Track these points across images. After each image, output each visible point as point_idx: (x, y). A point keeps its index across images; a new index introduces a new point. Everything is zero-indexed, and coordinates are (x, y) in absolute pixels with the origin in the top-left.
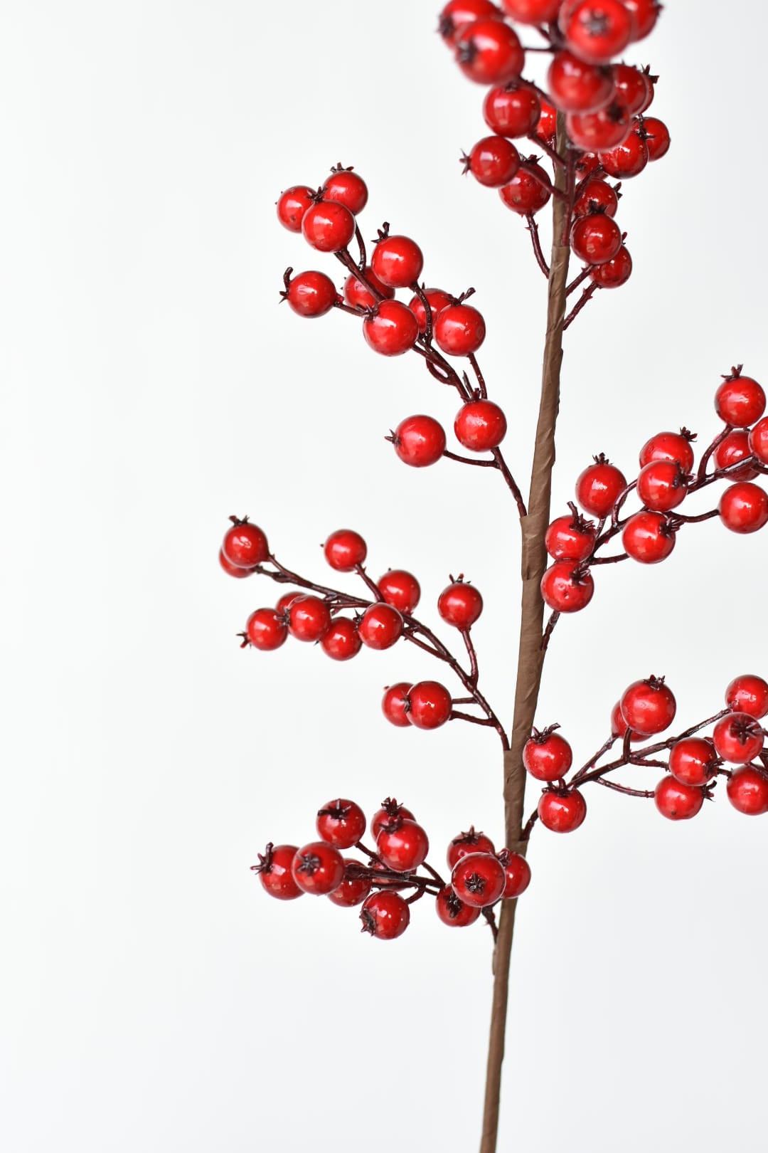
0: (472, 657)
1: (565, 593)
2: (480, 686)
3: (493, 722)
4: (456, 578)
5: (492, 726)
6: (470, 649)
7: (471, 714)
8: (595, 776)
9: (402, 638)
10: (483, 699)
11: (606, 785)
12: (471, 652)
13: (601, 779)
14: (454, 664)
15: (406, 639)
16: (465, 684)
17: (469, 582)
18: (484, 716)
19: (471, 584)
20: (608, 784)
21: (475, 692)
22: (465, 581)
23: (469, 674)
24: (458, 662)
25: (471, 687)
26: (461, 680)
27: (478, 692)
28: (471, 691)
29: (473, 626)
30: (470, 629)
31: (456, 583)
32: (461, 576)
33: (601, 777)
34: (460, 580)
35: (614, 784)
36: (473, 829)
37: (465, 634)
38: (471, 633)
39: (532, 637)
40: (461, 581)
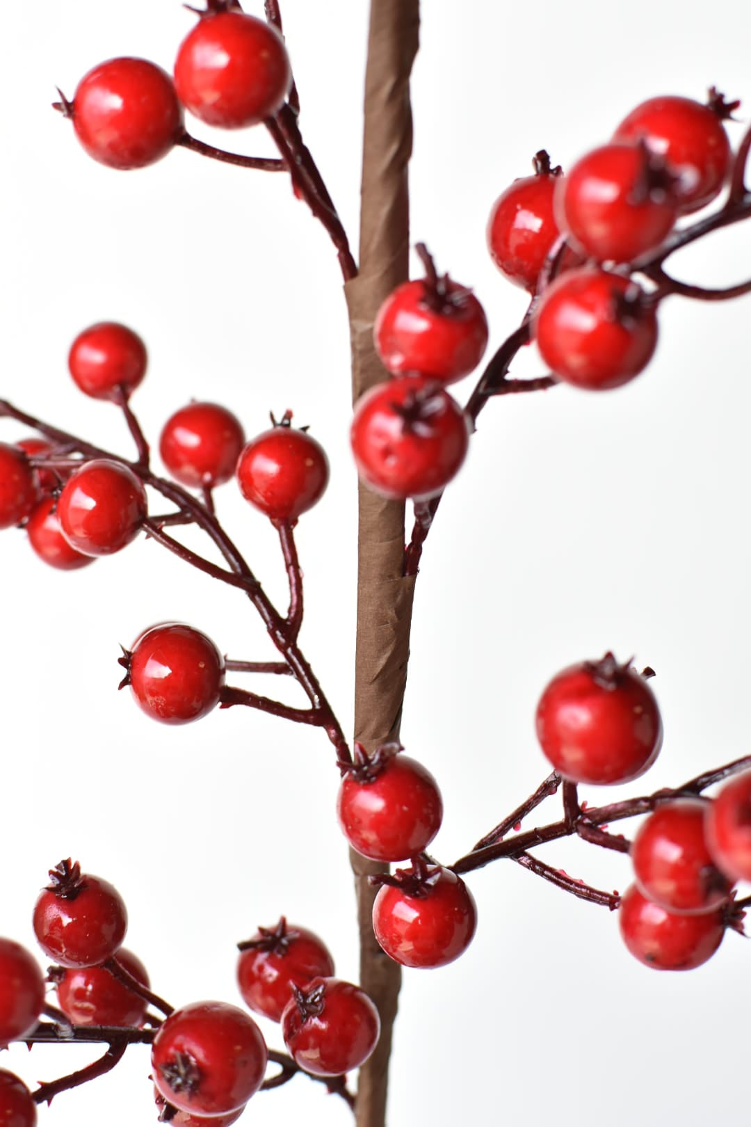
0: (294, 581)
1: (386, 452)
2: (304, 641)
3: (322, 716)
4: (279, 419)
5: (317, 723)
6: (293, 563)
7: (274, 697)
8: (516, 849)
9: (142, 534)
10: (307, 667)
11: (534, 870)
12: (291, 568)
13: (526, 854)
14: (255, 591)
15: (148, 537)
16: (272, 633)
17: (305, 429)
18: (302, 702)
19: (310, 433)
20: (538, 868)
21: (289, 651)
22: (296, 425)
23: (284, 614)
24: (265, 588)
25: (282, 640)
26: (265, 626)
27: (298, 653)
28: (282, 648)
29: (302, 518)
30: (295, 522)
31: (279, 428)
32: (289, 415)
33: (529, 851)
34: (286, 422)
35: (551, 870)
36: (283, 921)
37: (283, 531)
38: (297, 531)
39: (381, 548)
40: (288, 425)
